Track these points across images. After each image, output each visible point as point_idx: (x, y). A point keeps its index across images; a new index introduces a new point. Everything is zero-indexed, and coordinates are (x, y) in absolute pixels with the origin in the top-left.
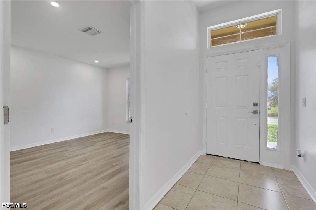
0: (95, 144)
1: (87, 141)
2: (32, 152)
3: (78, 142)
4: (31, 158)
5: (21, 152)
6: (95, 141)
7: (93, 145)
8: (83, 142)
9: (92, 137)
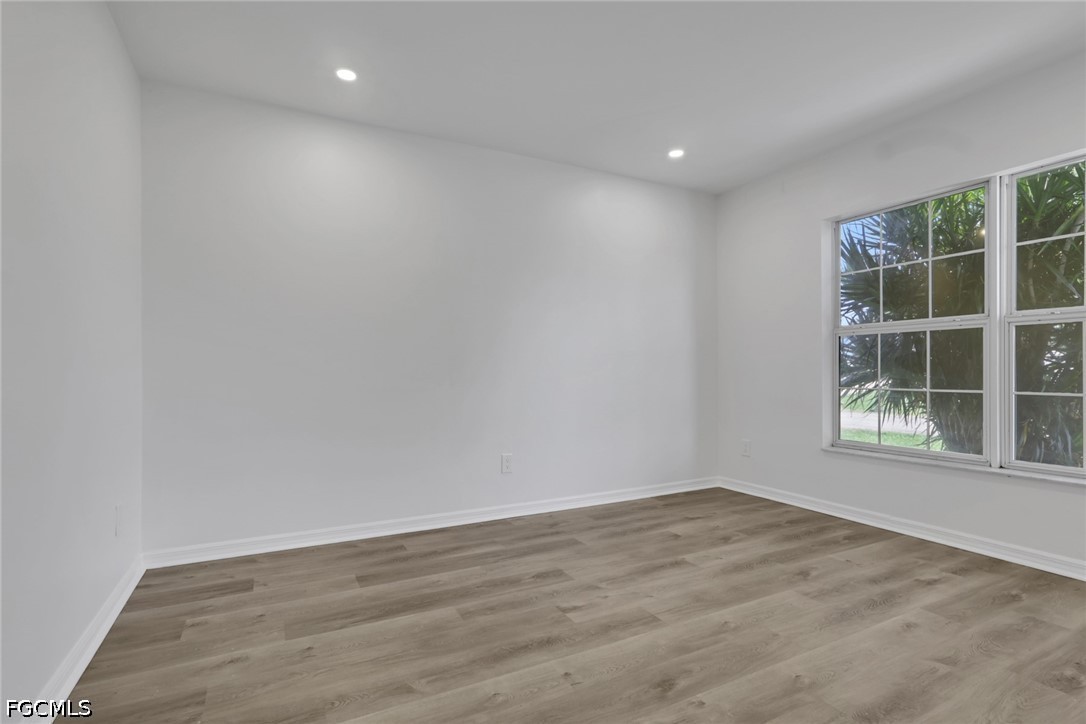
0: (688, 557)
1: (640, 530)
2: (435, 553)
3: (604, 527)
4: (427, 591)
5: (402, 548)
6: (677, 537)
7: (676, 564)
8: (624, 533)
9: (654, 508)
